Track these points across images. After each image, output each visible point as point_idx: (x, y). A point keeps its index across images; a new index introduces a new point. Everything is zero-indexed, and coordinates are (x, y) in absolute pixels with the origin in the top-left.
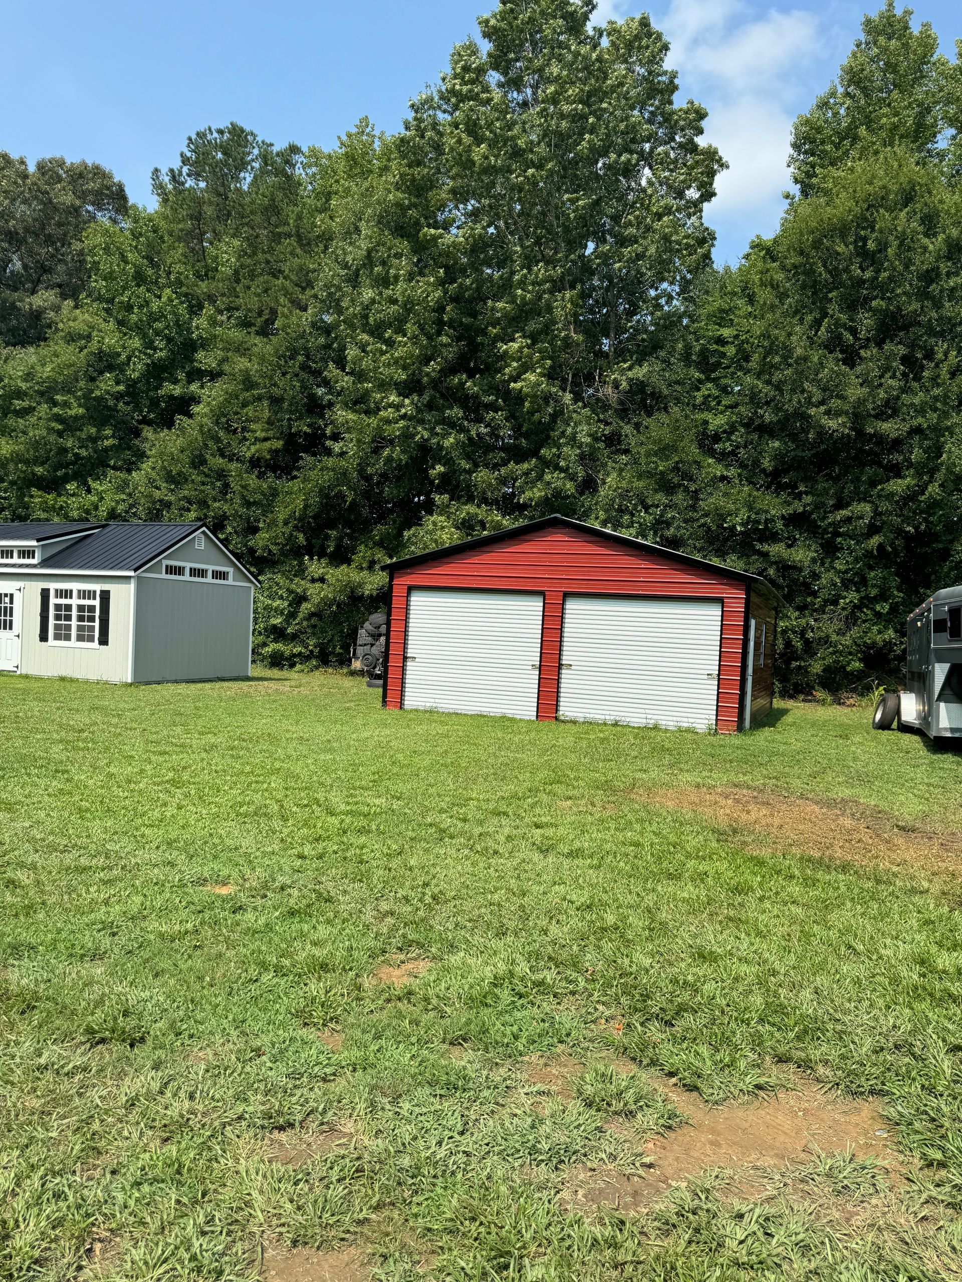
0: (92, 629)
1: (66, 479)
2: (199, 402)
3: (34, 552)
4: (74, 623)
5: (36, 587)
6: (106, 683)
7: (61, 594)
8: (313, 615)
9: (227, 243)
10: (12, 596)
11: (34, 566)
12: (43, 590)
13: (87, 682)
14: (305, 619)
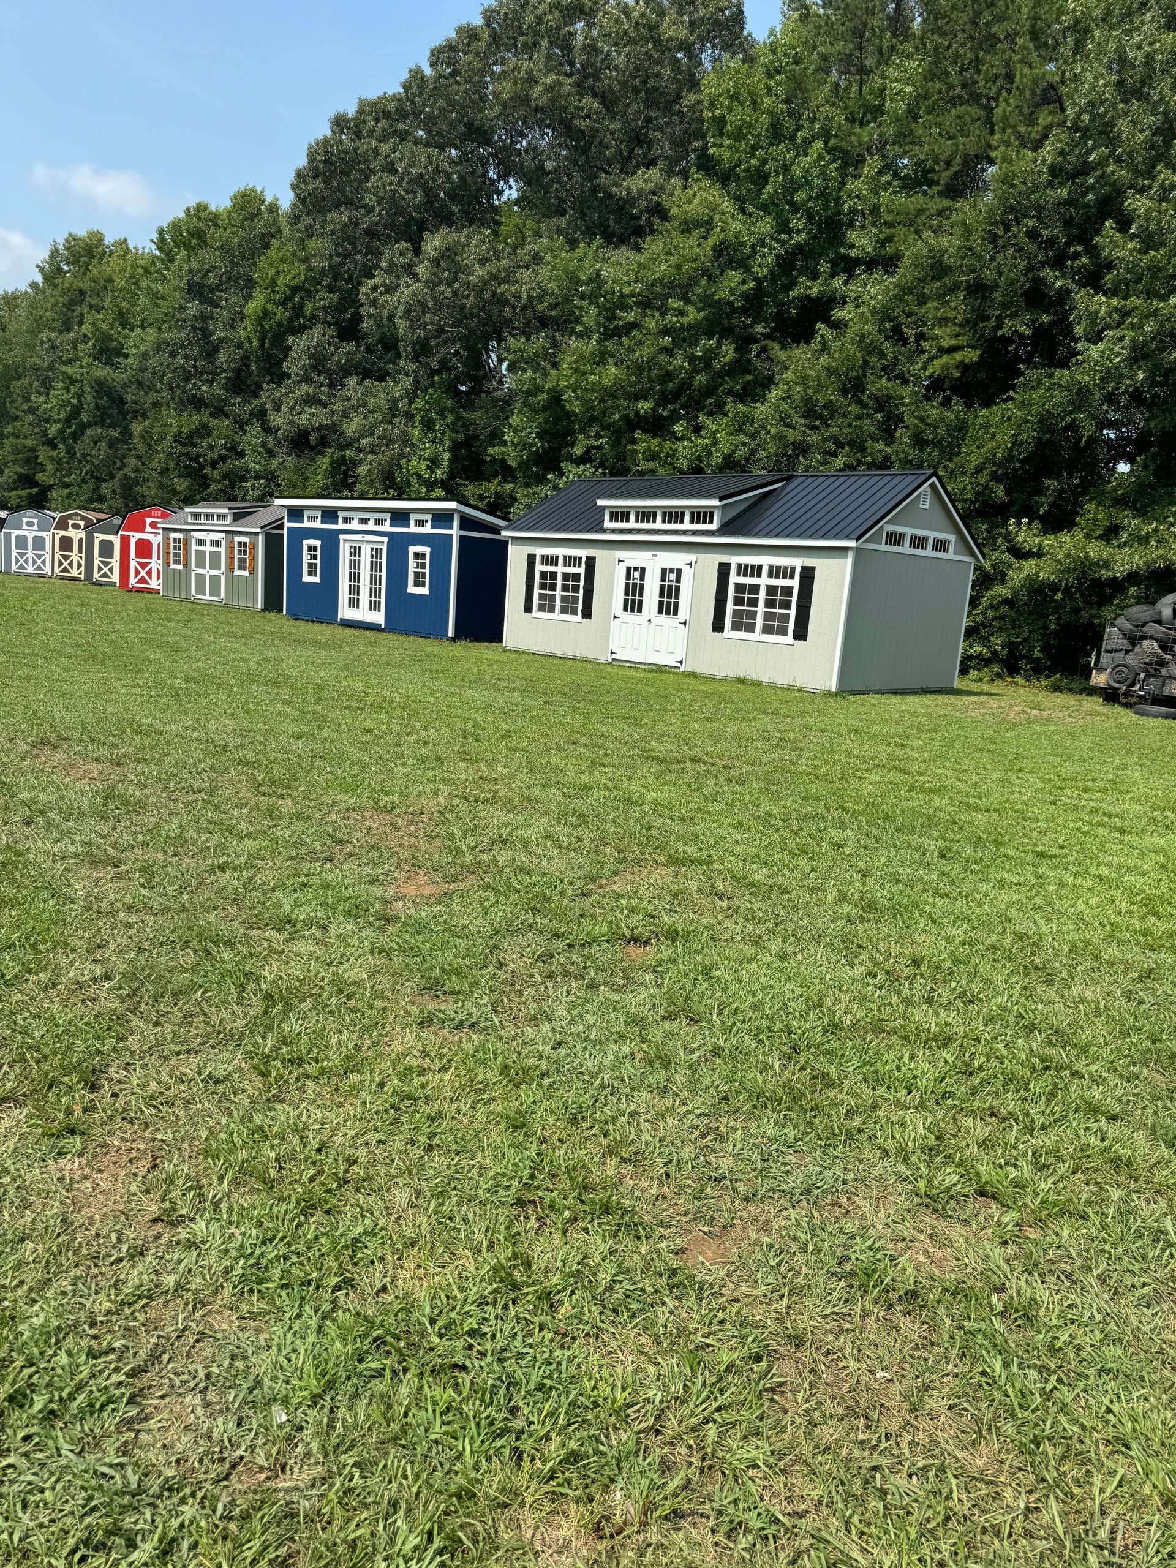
0: (786, 617)
1: (674, 417)
2: (844, 303)
3: (712, 514)
4: (761, 609)
5: (711, 562)
6: (800, 690)
7: (743, 570)
8: (1006, 601)
9: (899, 66)
10: (679, 571)
11: (712, 533)
12: (721, 564)
13: (774, 687)
14: (992, 607)
